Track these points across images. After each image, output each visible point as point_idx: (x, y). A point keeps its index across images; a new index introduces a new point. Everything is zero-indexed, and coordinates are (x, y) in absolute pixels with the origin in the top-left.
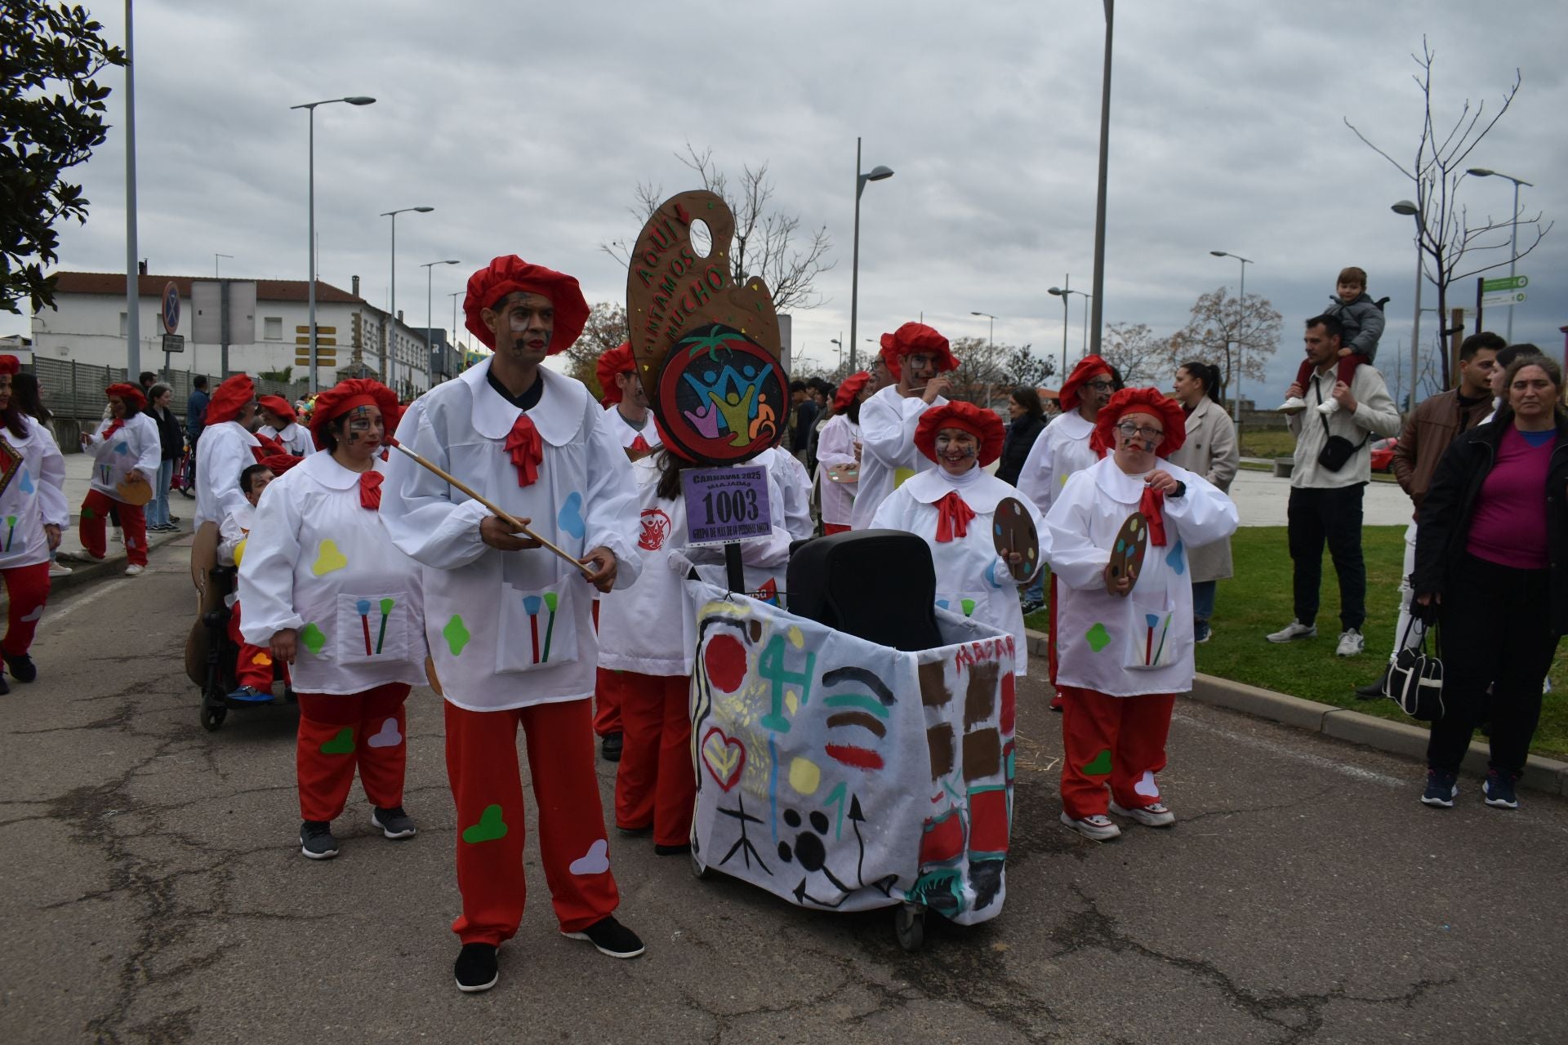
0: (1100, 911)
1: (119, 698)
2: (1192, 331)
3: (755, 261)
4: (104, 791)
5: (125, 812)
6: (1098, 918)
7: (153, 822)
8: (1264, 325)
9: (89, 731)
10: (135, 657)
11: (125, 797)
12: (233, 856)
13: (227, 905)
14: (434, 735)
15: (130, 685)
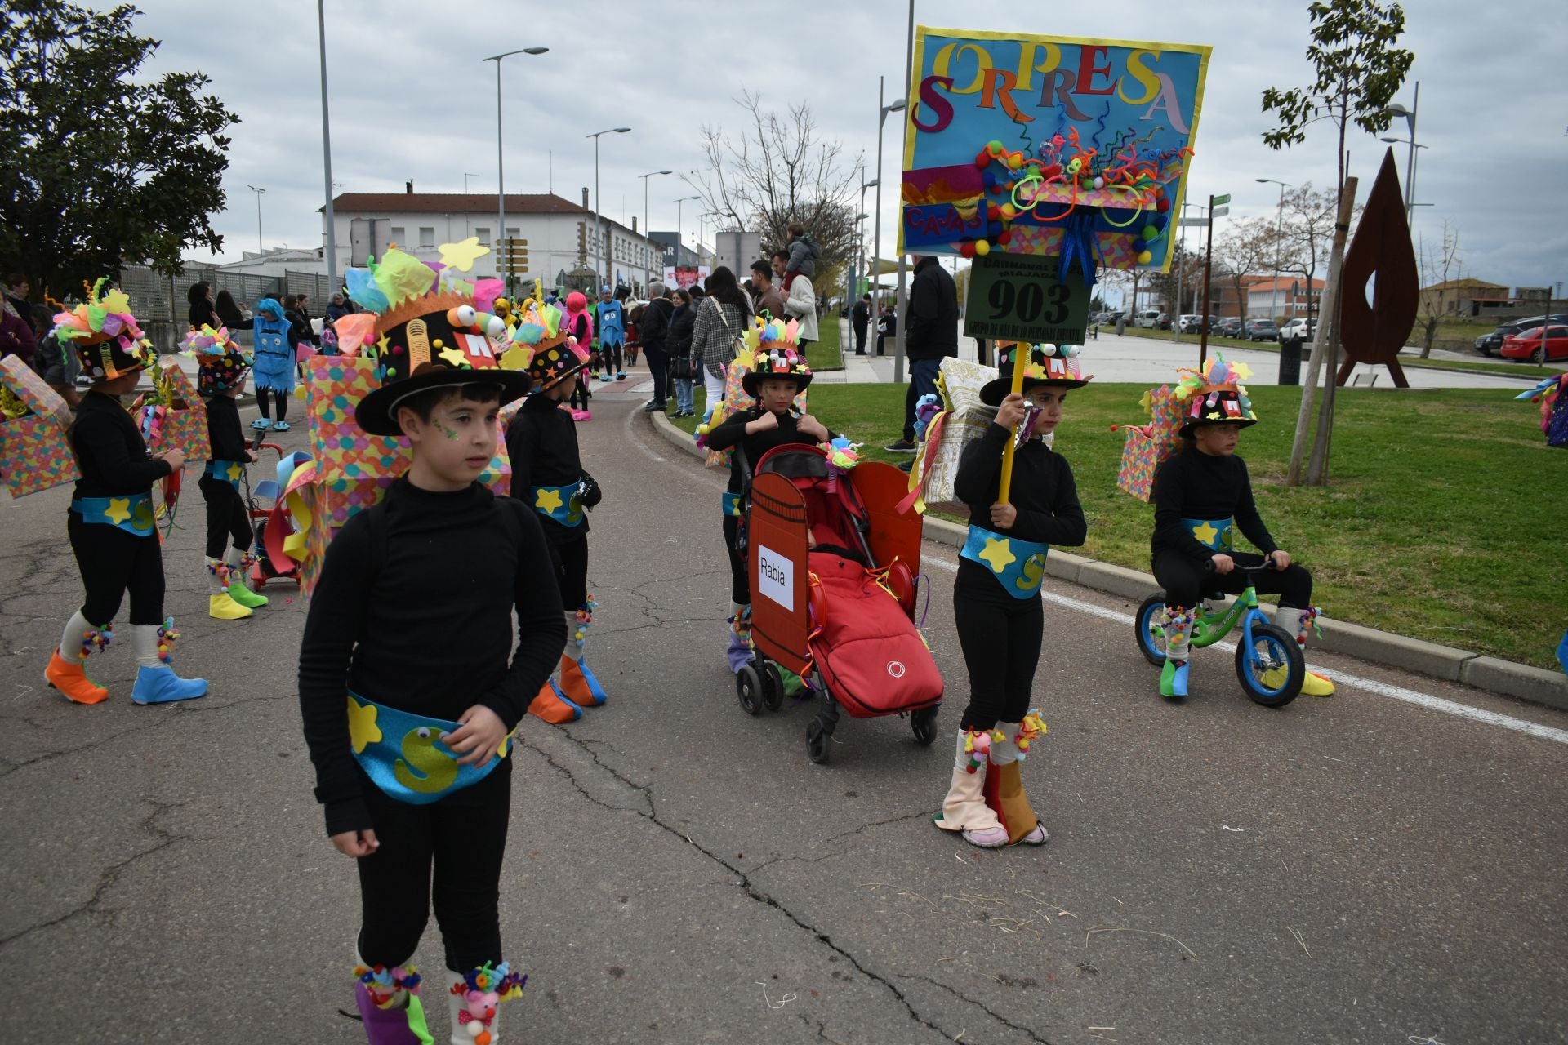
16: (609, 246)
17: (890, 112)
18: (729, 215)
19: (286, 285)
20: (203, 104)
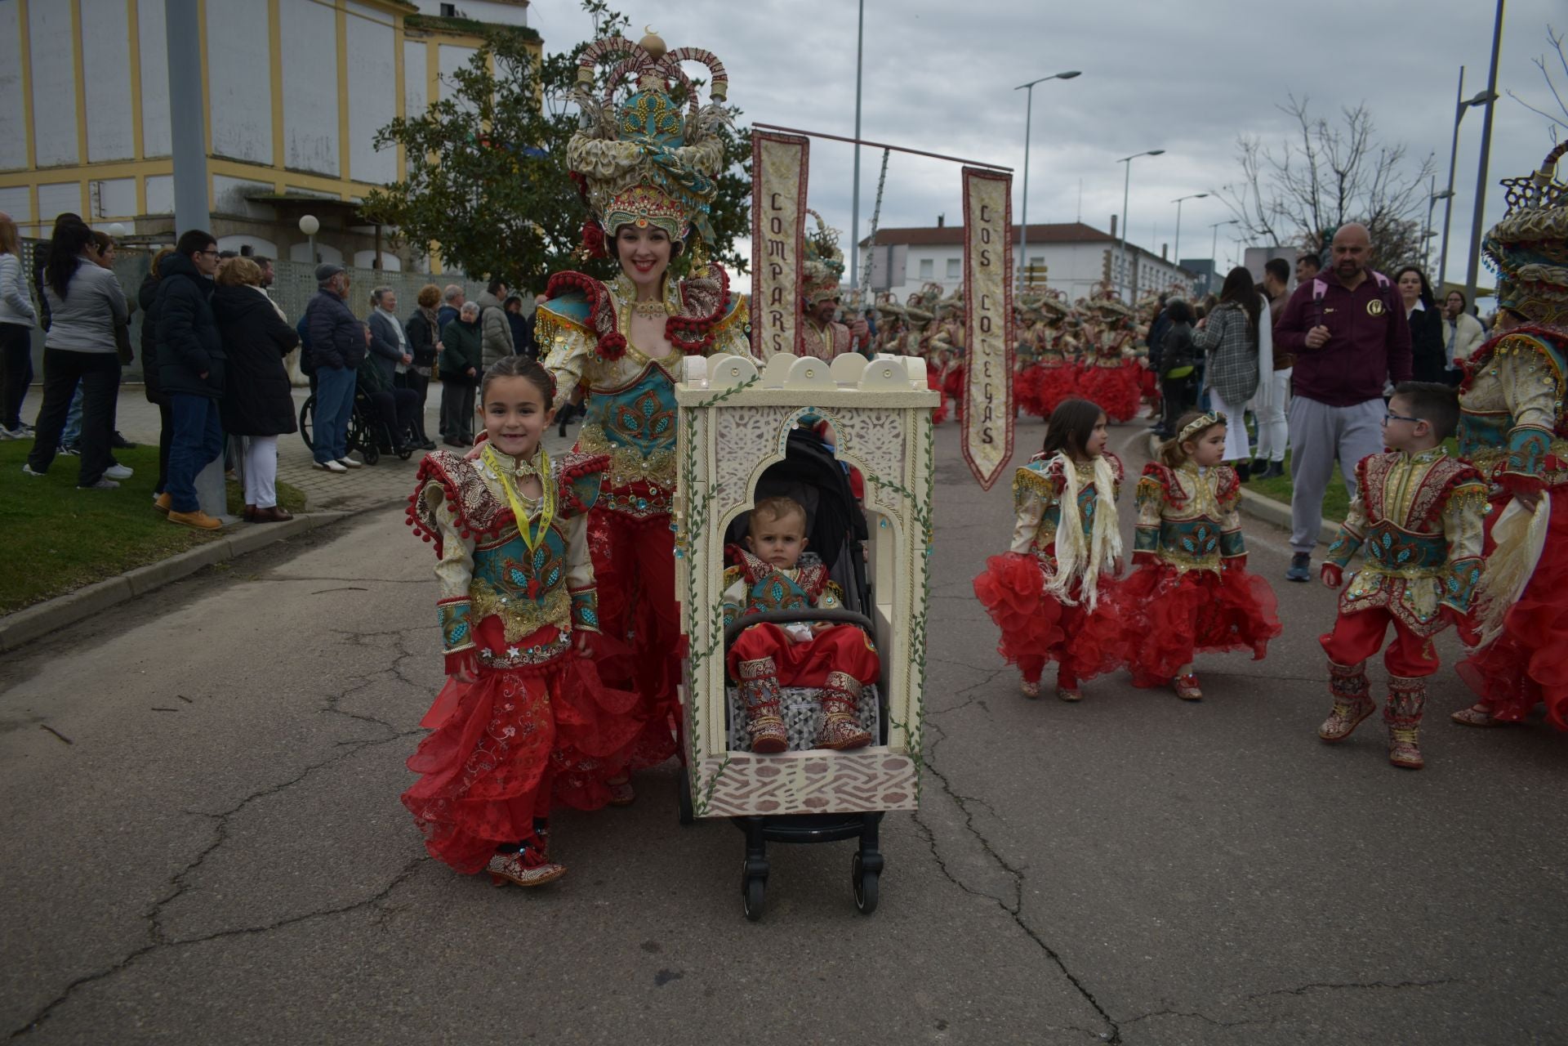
16: (1135, 274)
17: (1470, 108)
18: (1264, 233)
20: (736, 136)
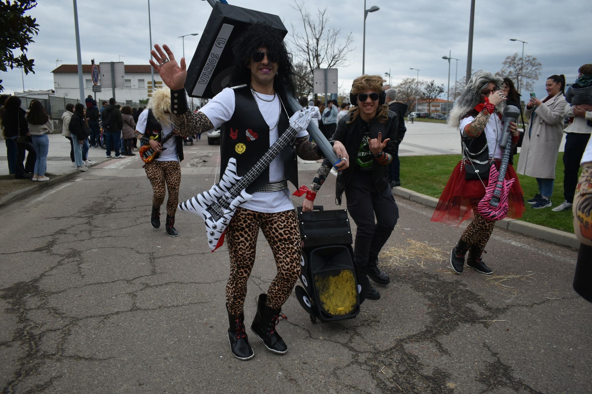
0: (502, 362)
1: (50, 237)
2: (503, 72)
3: (323, 48)
4: (29, 284)
5: (34, 296)
6: (502, 366)
7: (44, 301)
8: (534, 68)
9: (33, 253)
10: (64, 217)
11: (37, 287)
12: (75, 321)
13: (63, 350)
14: (179, 255)
15: (57, 230)
17: (369, 13)
19: (49, 103)
